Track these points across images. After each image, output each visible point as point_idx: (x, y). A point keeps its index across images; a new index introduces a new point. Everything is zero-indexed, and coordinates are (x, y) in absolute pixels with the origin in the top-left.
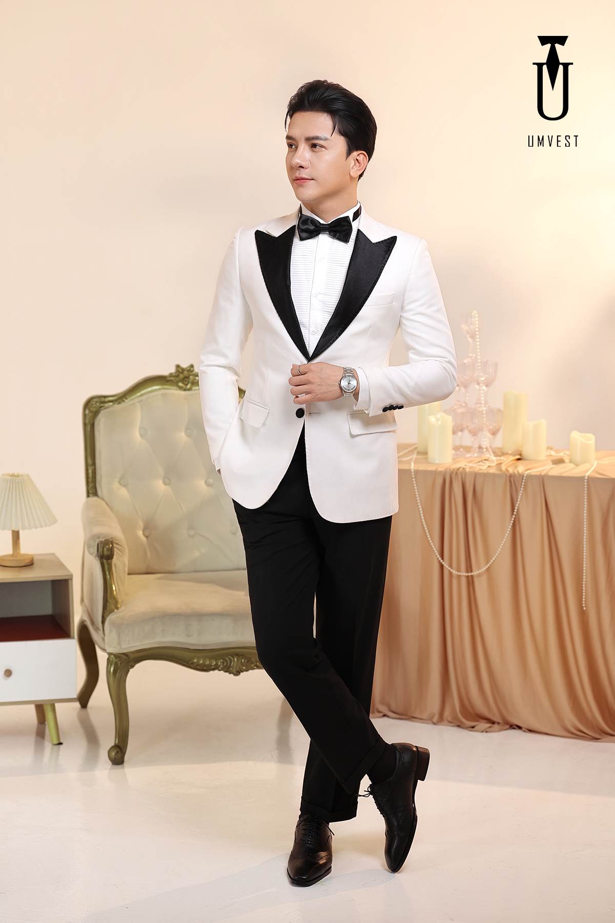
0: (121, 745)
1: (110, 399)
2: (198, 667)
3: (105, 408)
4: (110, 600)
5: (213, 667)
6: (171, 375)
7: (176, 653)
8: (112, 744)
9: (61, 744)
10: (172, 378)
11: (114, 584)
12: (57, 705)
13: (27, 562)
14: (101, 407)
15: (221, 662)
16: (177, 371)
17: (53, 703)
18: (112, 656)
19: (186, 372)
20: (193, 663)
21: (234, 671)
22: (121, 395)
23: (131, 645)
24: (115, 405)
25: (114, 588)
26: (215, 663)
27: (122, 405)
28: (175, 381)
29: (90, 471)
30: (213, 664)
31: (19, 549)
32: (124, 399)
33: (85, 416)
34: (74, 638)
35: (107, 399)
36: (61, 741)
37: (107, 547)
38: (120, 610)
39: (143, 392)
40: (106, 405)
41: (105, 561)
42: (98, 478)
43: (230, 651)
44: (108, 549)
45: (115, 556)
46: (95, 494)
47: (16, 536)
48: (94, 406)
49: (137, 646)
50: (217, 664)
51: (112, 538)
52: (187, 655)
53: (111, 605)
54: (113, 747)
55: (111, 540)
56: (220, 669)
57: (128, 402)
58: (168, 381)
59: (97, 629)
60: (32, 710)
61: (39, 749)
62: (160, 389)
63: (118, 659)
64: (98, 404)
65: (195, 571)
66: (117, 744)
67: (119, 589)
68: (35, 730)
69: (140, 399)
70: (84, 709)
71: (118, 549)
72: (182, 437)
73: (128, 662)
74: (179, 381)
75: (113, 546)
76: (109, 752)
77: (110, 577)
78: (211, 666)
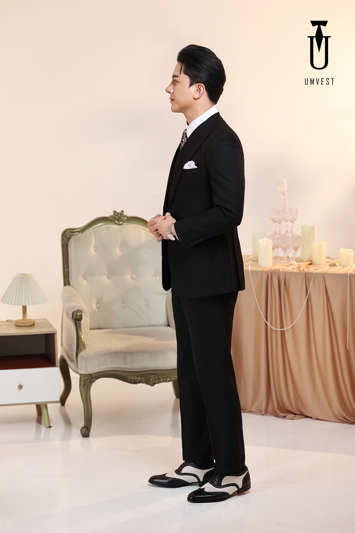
0: (87, 426)
1: (77, 230)
2: (131, 382)
3: (74, 236)
4: (80, 344)
5: (139, 381)
6: (111, 216)
7: (119, 373)
8: (83, 426)
9: (50, 427)
10: (111, 218)
11: (82, 335)
12: (48, 405)
13: (31, 323)
14: (72, 235)
15: (144, 379)
16: (114, 214)
17: (46, 404)
18: (83, 375)
19: (119, 215)
20: (128, 379)
21: (151, 384)
22: (83, 228)
23: (92, 369)
24: (80, 234)
25: (82, 337)
26: (140, 379)
27: (84, 234)
28: (113, 220)
29: (66, 271)
30: (139, 380)
31: (26, 316)
32: (85, 230)
33: (63, 240)
34: (58, 367)
35: (75, 231)
36: (51, 426)
37: (79, 314)
38: (88, 349)
39: (95, 226)
40: (75, 234)
41: (77, 322)
42: (70, 275)
43: (149, 372)
44: (79, 315)
45: (83, 320)
46: (69, 284)
47: (25, 309)
48: (68, 234)
49: (96, 370)
50: (141, 380)
51: (81, 309)
52: (124, 374)
53: (81, 347)
54: (83, 428)
55: (80, 310)
56: (143, 382)
57: (87, 232)
58: (109, 220)
59: (72, 361)
60: (34, 408)
61: (38, 430)
62: (104, 225)
63: (86, 377)
64: (70, 233)
65: (125, 327)
66: (86, 426)
67: (85, 338)
68: (36, 419)
69: (94, 230)
70: (63, 407)
71: (84, 315)
72: (118, 252)
73: (92, 379)
74: (115, 220)
75: (81, 313)
76: (81, 430)
77: (80, 331)
78: (138, 380)
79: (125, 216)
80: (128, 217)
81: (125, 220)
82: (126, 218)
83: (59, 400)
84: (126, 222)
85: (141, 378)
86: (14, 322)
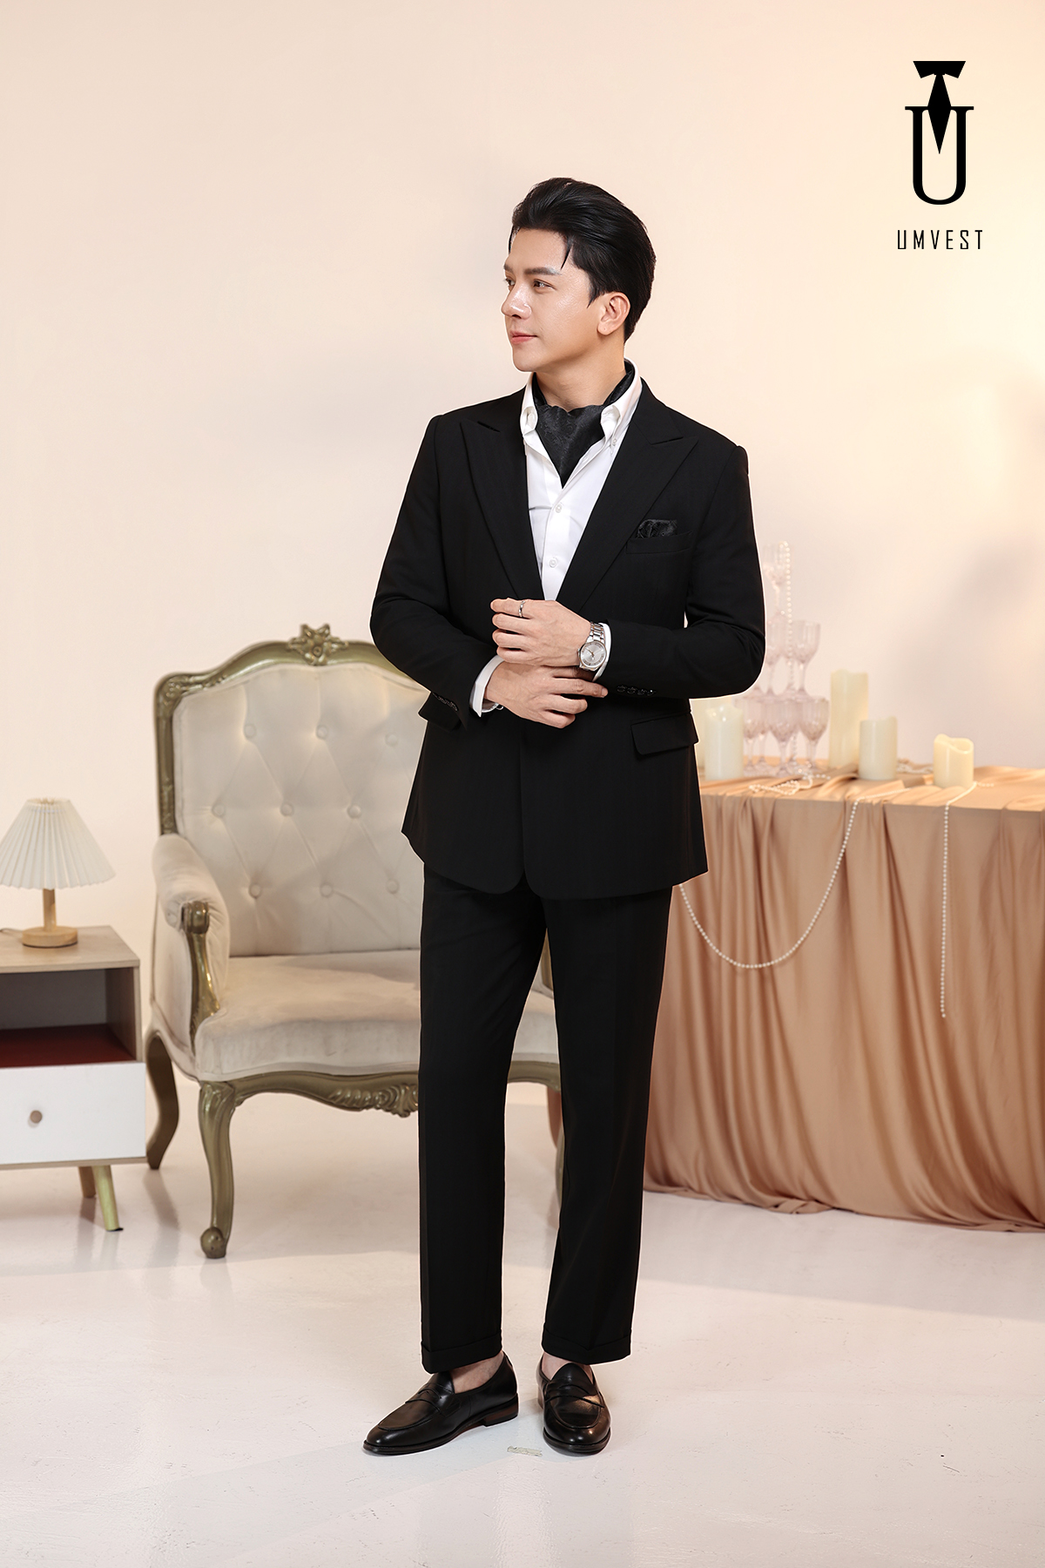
0: (220, 1228)
1: (198, 678)
2: (343, 1104)
3: (190, 694)
4: (203, 998)
5: (367, 1104)
6: (294, 641)
7: (309, 1080)
8: (208, 1226)
9: (120, 1229)
10: (295, 646)
11: (209, 972)
12: (114, 1168)
13: (67, 939)
14: (184, 691)
15: (380, 1096)
16: (304, 634)
17: (107, 1164)
18: (209, 1086)
19: (316, 637)
20: (334, 1098)
21: (401, 1111)
22: (215, 673)
23: (235, 1066)
24: (205, 689)
25: (209, 979)
26: (370, 1097)
27: (217, 688)
28: (302, 652)
29: (165, 794)
30: (367, 1099)
31: (55, 919)
32: (220, 679)
33: (157, 705)
34: (141, 1061)
35: (192, 680)
36: (121, 1226)
37: (198, 913)
38: (222, 1011)
39: (248, 669)
40: (192, 688)
41: (194, 936)
42: (178, 804)
43: (394, 1078)
44: (200, 917)
45: (210, 928)
46: (174, 830)
47: (49, 898)
48: (172, 689)
49: (248, 1070)
51: (205, 899)
52: (327, 1084)
53: (204, 1005)
54: (208, 1230)
55: (204, 902)
56: (378, 1106)
57: (225, 682)
58: (289, 651)
59: (180, 1044)
60: (73, 1177)
61: (85, 1239)
62: (276, 664)
63: (217, 1091)
64: (178, 687)
65: (332, 952)
66: (215, 1226)
67: (217, 980)
68: (78, 1208)
69: (246, 679)
70: (155, 1172)
71: (214, 917)
72: (312, 740)
73: (233, 1096)
74: (306, 651)
75: (207, 911)
76: (203, 1239)
77: (203, 961)
78: (364, 1101)
79: (333, 641)
80: (342, 643)
81: (334, 650)
82: (335, 646)
83: (143, 1153)
84: (335, 658)
85: (371, 1095)
86: (21, 936)
